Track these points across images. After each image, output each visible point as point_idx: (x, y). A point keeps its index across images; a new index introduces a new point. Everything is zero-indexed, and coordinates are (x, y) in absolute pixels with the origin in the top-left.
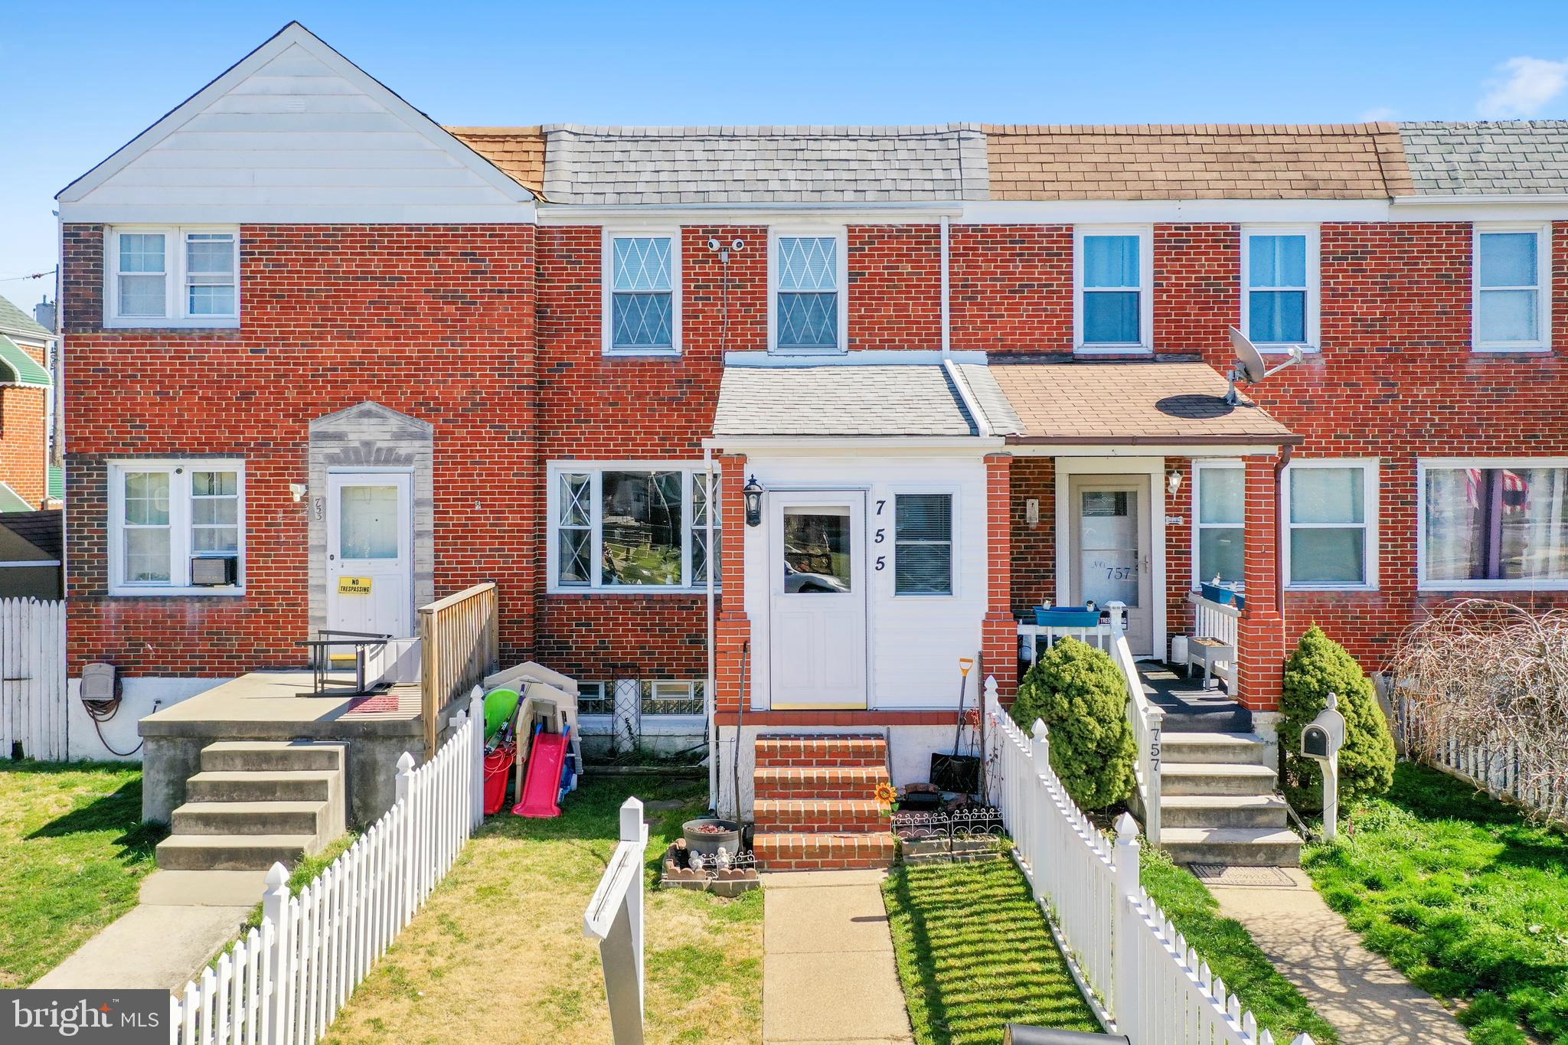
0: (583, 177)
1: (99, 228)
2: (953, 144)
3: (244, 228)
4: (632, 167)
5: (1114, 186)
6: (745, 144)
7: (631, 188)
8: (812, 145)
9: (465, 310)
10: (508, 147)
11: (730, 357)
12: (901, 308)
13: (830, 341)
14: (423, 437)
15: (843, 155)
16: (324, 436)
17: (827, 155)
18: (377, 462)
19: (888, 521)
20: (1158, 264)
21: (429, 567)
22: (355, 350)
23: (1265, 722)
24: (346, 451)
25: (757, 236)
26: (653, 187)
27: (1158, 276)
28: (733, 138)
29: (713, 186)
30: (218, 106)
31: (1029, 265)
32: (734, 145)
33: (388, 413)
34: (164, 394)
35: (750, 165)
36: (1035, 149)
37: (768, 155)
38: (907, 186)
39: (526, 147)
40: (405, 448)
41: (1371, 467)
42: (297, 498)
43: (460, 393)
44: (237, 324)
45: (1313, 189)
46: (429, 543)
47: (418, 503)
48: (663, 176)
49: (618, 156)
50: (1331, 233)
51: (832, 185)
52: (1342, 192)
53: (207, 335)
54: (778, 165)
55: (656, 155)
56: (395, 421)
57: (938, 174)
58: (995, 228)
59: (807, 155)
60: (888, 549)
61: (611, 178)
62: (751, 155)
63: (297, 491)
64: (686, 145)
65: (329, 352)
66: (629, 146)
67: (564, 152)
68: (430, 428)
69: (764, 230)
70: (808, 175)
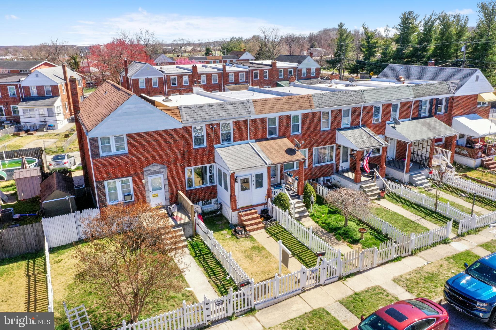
0: (188, 117)
1: (97, 138)
2: (248, 104)
3: (127, 134)
4: (196, 114)
5: (274, 110)
6: (214, 107)
7: (196, 118)
8: (226, 106)
9: (170, 145)
10: (173, 111)
11: (215, 146)
12: (242, 134)
13: (230, 140)
14: (165, 168)
15: (231, 108)
16: (147, 170)
17: (228, 108)
18: (157, 174)
19: (254, 178)
20: (279, 122)
21: (168, 190)
22: (151, 154)
23: (301, 197)
24: (151, 173)
25: (218, 124)
26: (201, 118)
27: (279, 124)
28: (212, 106)
29: (211, 117)
30: (120, 111)
31: (261, 124)
32: (212, 107)
33: (158, 165)
34: (114, 167)
35: (215, 112)
36: (260, 104)
37: (219, 109)
38: (242, 113)
39: (176, 111)
40: (162, 170)
41: (307, 150)
42: (144, 183)
43: (171, 159)
44: (127, 152)
45: (301, 108)
46: (167, 186)
47: (164, 180)
48: (202, 115)
49: (193, 112)
50: (303, 115)
51: (230, 115)
52: (305, 108)
53: (122, 155)
54: (221, 111)
55: (200, 111)
56: (159, 166)
57: (247, 111)
58: (256, 119)
59: (225, 108)
60: (254, 182)
61: (193, 116)
62: (216, 109)
63: (143, 181)
64: (204, 108)
65: (146, 155)
66: (194, 109)
67: (183, 111)
68: (166, 166)
69: (219, 123)
70: (226, 113)
